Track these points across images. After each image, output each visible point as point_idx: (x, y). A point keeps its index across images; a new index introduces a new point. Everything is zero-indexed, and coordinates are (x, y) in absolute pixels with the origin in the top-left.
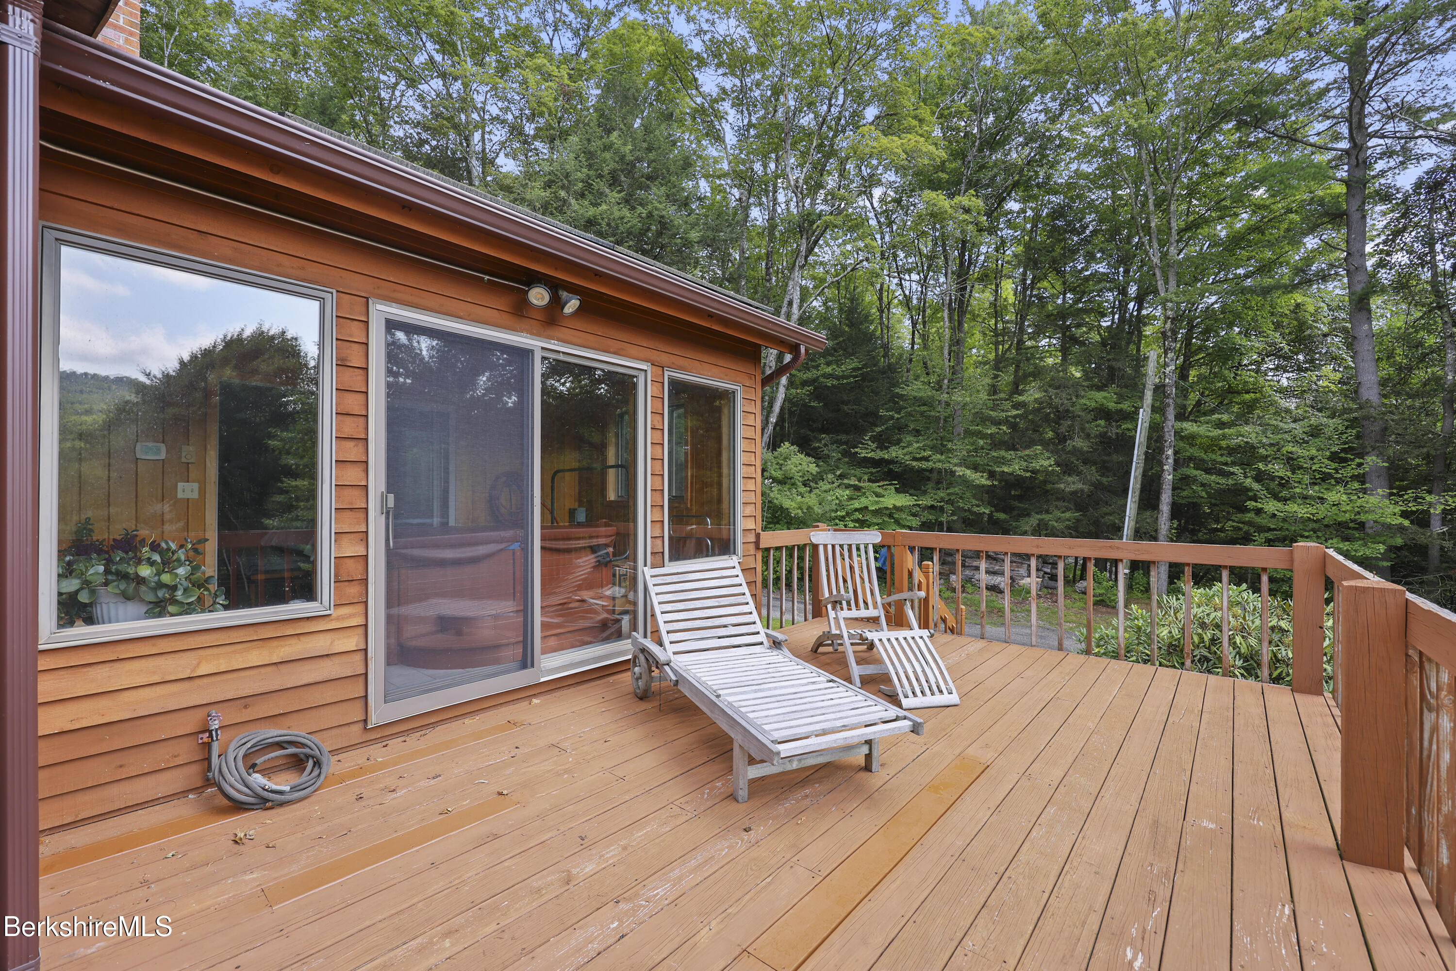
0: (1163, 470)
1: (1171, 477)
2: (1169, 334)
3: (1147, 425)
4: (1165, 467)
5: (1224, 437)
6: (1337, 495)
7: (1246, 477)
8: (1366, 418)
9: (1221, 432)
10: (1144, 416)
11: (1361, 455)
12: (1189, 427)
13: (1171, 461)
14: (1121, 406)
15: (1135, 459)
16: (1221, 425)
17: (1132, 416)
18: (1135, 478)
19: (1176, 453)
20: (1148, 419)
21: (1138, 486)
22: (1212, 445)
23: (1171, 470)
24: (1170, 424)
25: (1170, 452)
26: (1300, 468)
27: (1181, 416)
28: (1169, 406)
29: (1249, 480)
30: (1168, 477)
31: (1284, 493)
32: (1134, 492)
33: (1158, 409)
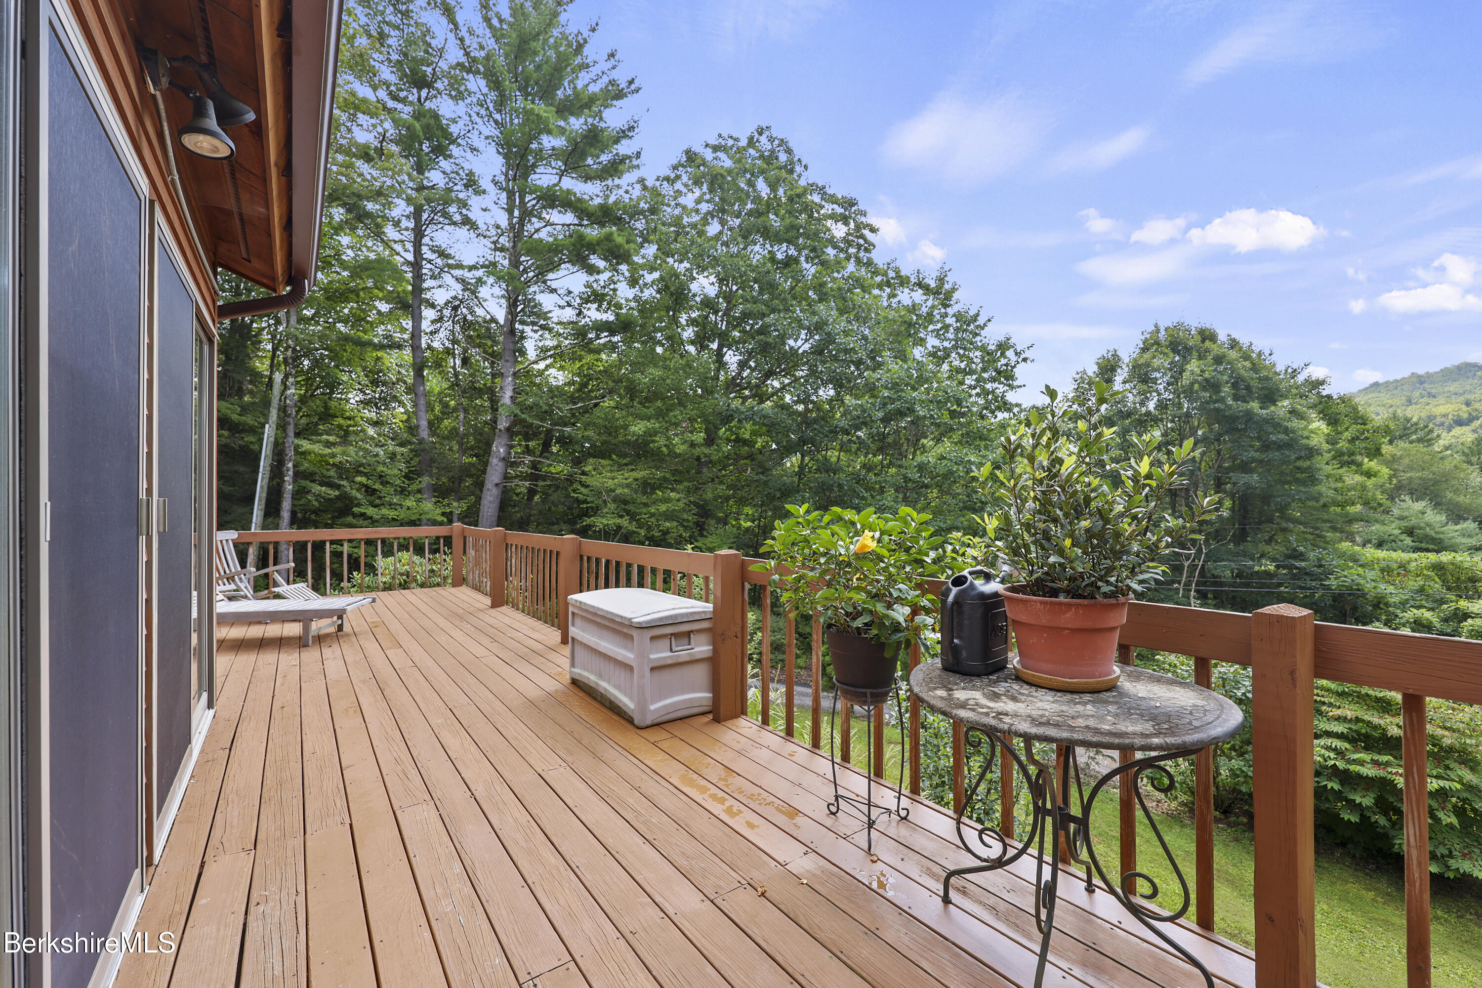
0: (284, 481)
1: (290, 487)
2: (290, 361)
3: (272, 439)
4: (286, 478)
5: (333, 456)
6: (410, 502)
7: (352, 489)
8: (423, 450)
9: (330, 451)
10: (269, 432)
11: (419, 475)
12: (306, 445)
13: (291, 473)
14: (243, 418)
15: (261, 469)
16: (328, 444)
17: (257, 431)
18: (262, 487)
19: (294, 466)
20: (273, 434)
21: (264, 495)
22: (322, 460)
23: (291, 481)
24: (290, 440)
25: (290, 465)
26: (388, 483)
27: (297, 435)
28: (290, 424)
29: (354, 491)
30: (289, 487)
31: (378, 501)
32: (260, 500)
33: (282, 426)
